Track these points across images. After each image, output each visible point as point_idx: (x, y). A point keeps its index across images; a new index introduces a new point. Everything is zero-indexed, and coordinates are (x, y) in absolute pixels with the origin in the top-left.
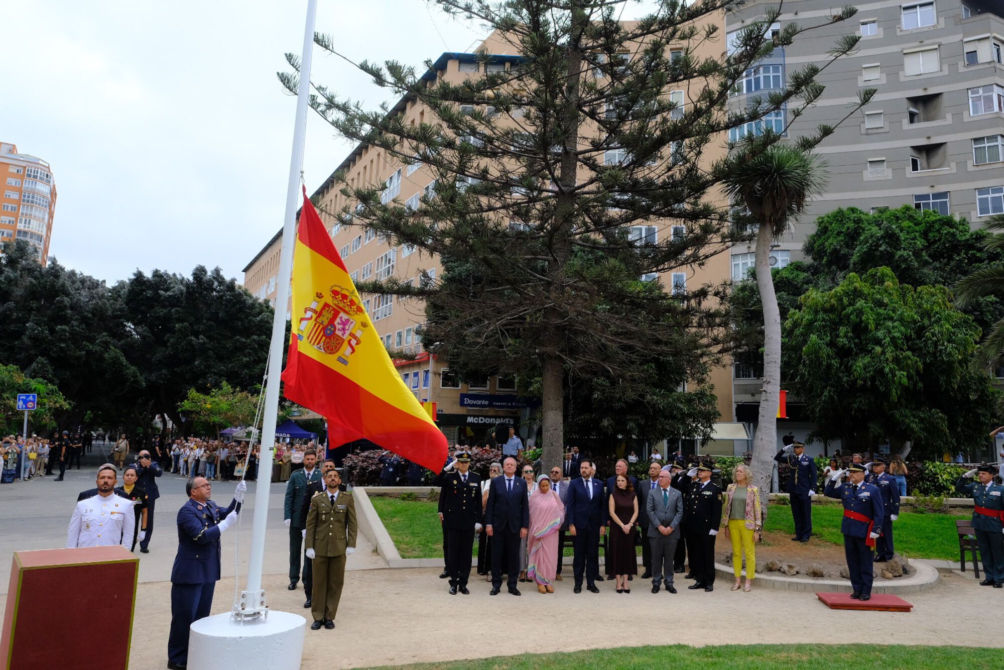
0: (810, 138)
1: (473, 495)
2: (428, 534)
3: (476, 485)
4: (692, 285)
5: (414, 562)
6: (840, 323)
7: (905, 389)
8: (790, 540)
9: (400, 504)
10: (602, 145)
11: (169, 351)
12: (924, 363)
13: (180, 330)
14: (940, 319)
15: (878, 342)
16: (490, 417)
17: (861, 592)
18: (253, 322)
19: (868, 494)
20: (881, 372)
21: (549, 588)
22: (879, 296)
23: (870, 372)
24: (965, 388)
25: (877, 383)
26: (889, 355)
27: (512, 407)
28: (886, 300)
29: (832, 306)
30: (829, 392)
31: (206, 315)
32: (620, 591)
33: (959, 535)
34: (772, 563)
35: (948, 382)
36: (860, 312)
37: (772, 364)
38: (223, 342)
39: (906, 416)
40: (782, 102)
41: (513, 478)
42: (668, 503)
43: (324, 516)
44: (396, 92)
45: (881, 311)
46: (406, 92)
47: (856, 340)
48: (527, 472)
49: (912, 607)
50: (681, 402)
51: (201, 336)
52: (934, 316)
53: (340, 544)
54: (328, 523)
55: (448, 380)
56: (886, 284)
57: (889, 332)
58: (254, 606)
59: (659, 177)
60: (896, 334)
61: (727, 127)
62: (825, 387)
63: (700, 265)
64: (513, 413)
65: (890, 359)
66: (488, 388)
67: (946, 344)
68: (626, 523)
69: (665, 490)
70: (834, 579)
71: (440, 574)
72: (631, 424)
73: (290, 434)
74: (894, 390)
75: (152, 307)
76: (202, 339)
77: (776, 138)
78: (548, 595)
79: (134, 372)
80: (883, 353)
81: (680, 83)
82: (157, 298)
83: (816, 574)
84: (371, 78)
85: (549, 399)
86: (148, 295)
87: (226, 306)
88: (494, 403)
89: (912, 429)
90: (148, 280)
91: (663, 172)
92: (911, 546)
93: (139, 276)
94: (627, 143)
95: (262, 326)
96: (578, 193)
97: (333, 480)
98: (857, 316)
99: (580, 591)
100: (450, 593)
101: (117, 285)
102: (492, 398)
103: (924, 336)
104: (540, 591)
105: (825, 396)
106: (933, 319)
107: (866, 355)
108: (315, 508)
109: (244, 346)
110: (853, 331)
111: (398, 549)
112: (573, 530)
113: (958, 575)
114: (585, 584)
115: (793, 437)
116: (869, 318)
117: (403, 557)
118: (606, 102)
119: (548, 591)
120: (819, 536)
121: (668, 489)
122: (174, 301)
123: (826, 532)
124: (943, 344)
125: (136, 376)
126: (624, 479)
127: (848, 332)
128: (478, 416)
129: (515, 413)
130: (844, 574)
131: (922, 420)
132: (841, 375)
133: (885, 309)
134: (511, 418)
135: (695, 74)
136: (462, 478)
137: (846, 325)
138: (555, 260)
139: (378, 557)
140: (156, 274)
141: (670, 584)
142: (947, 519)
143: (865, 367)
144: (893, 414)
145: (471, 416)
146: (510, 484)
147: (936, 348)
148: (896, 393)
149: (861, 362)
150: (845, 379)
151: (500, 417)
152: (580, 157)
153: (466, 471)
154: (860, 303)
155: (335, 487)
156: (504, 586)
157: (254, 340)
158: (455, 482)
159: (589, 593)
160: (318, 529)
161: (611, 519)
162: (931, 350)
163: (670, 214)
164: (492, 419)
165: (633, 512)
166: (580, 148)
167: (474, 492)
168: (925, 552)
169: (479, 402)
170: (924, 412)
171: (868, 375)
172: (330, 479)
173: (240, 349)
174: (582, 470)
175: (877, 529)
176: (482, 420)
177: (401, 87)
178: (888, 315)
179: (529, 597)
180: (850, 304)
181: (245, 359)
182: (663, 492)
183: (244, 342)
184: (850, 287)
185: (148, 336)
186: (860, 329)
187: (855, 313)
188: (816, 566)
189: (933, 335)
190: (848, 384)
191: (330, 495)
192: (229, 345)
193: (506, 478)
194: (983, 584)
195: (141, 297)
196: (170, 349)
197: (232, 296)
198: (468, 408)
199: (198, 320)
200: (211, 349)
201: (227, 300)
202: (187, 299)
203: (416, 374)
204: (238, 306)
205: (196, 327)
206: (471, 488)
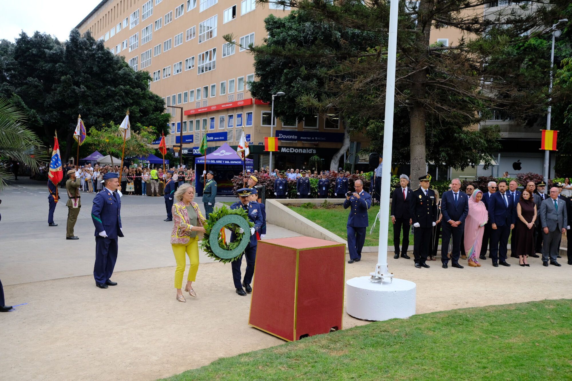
3: (433, 198)
11: (58, 97)
13: (65, 81)
16: (298, 148)
18: (119, 75)
21: (478, 263)
27: (315, 140)
31: (83, 69)
38: (98, 90)
41: (458, 192)
51: (82, 86)
55: (267, 120)
64: (315, 145)
66: (297, 126)
68: (529, 222)
69: (555, 200)
73: (150, 161)
75: (37, 62)
76: (83, 88)
79: (34, 114)
82: (41, 55)
85: (417, 137)
86: (34, 52)
87: (99, 62)
88: (301, 138)
90: (31, 40)
93: (24, 36)
95: (125, 78)
99: (498, 266)
102: (300, 134)
104: (471, 265)
109: (115, 94)
112: (494, 226)
119: (478, 266)
121: (557, 199)
122: (55, 58)
125: (36, 117)
126: (528, 193)
128: (289, 148)
129: (317, 145)
134: (314, 148)
136: (425, 193)
140: (37, 34)
141: (555, 261)
145: (284, 147)
146: (456, 196)
151: (306, 148)
156: (450, 263)
157: (121, 89)
158: (420, 197)
164: (300, 150)
165: (533, 214)
167: (433, 202)
169: (290, 137)
173: (111, 96)
176: (292, 150)
181: (116, 104)
182: (554, 202)
183: (114, 91)
185: (39, 86)
192: (103, 93)
193: (454, 192)
195: (27, 54)
196: (59, 95)
197: (103, 54)
198: (282, 141)
199: (77, 73)
200: (90, 96)
201: (99, 57)
202: (67, 57)
203: (239, 116)
204: (107, 62)
205: (76, 79)
206: (431, 199)
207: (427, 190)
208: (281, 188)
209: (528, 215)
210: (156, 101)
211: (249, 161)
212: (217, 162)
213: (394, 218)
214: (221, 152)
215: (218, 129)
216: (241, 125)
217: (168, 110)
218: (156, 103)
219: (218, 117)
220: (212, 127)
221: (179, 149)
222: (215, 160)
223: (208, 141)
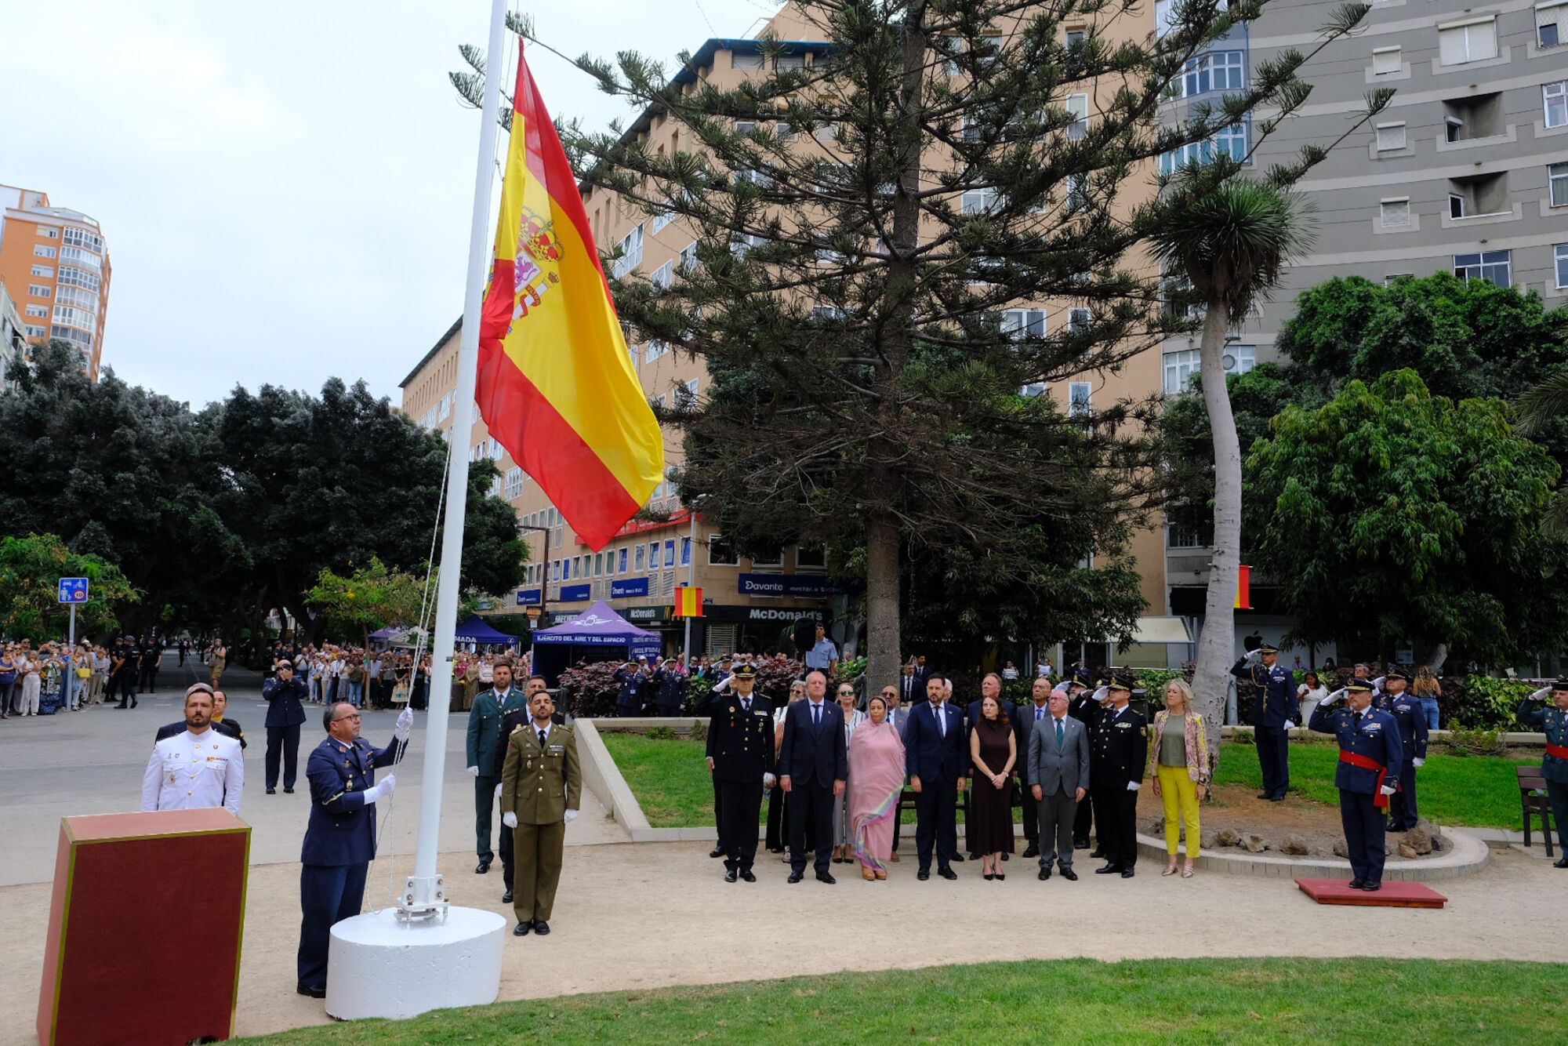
0: (1288, 168)
1: (760, 730)
2: (691, 790)
3: (765, 714)
4: (1100, 402)
5: (671, 833)
6: (1335, 459)
7: (1437, 562)
8: (1254, 798)
9: (648, 744)
10: (958, 182)
11: (290, 510)
12: (1469, 519)
13: (305, 479)
14: (1494, 452)
15: (1394, 488)
16: (786, 610)
17: (1365, 879)
18: (417, 464)
19: (1378, 726)
20: (1397, 534)
21: (880, 871)
22: (1397, 417)
23: (1379, 535)
24: (1533, 559)
25: (1393, 552)
26: (1411, 508)
27: (820, 594)
28: (1407, 423)
29: (1322, 433)
30: (1316, 567)
31: (345, 455)
32: (989, 877)
33: (1522, 789)
34: (1225, 834)
35: (1506, 550)
36: (1365, 442)
37: (1227, 525)
38: (372, 496)
39: (1439, 605)
40: (1244, 111)
41: (822, 703)
42: (1065, 741)
43: (529, 763)
44: (635, 103)
45: (1399, 439)
46: (649, 103)
47: (1360, 486)
48: (843, 694)
49: (1446, 900)
50: (1085, 584)
51: (338, 488)
52: (1485, 447)
53: (556, 807)
54: (534, 774)
55: (720, 552)
56: (1408, 397)
57: (1413, 472)
58: (426, 900)
59: (1049, 231)
60: (1423, 476)
61: (1156, 151)
62: (1311, 560)
63: (1113, 369)
64: (821, 603)
65: (1413, 514)
66: (782, 565)
67: (1503, 490)
68: (997, 772)
69: (1059, 721)
70: (1324, 858)
71: (711, 851)
72: (1006, 619)
73: (477, 638)
74: (1418, 563)
75: (262, 442)
76: (340, 492)
77: (1235, 168)
78: (878, 883)
79: (237, 544)
80: (1402, 505)
81: (1082, 82)
82: (268, 429)
83: (1295, 851)
84: (595, 81)
85: (878, 581)
86: (255, 425)
87: (376, 440)
88: (792, 589)
89: (1448, 625)
90: (255, 402)
91: (1056, 224)
92: (1446, 806)
93: (241, 395)
94: (998, 179)
95: (432, 471)
96: (919, 259)
97: (542, 707)
98: (1361, 448)
99: (927, 877)
100: (727, 880)
101: (206, 409)
102: (787, 581)
103: (1467, 479)
104: (865, 877)
105: (1309, 573)
106: (1482, 452)
107: (1375, 509)
108: (515, 750)
109: (403, 502)
110: (1355, 471)
111: (646, 813)
112: (915, 782)
113: (1520, 851)
114: (934, 866)
115: (1261, 638)
116: (1381, 450)
117: (654, 825)
118: (964, 114)
119: (877, 877)
120: (1301, 791)
121: (1064, 718)
122: (294, 434)
123: (1310, 785)
124: (1498, 491)
125: (240, 550)
126: (995, 703)
127: (1345, 473)
128: (767, 609)
129: (825, 603)
130: (1340, 851)
131: (1464, 611)
132: (1335, 540)
133: (1406, 437)
134: (818, 611)
135: (1106, 68)
136: (744, 704)
137: (1343, 462)
138: (886, 364)
139: (614, 826)
140: (267, 391)
141: (1067, 866)
142: (1503, 765)
143: (1372, 529)
144: (1418, 602)
145: (755, 608)
146: (817, 712)
147: (1487, 495)
148: (1422, 567)
149: (1365, 521)
150: (1341, 546)
151: (801, 610)
152: (925, 201)
153: (748, 693)
154: (1367, 425)
155: (547, 718)
156: (810, 870)
157: (419, 493)
158: (732, 710)
159: (942, 880)
160: (522, 782)
161: (974, 765)
162: (1479, 499)
163: (1066, 290)
164: (788, 614)
165: (1008, 754)
166: (923, 187)
167: (761, 724)
168: (1468, 817)
169: (769, 587)
170: (1467, 599)
171: (1376, 540)
172: (538, 707)
173: (399, 506)
174: (929, 692)
175: (1391, 780)
176: (773, 614)
177: (642, 95)
178: (1409, 445)
179: (848, 885)
180: (1352, 429)
181: (405, 522)
182: (1055, 724)
183: (404, 496)
184: (1352, 402)
185: (257, 489)
186: (1366, 468)
187: (1357, 444)
188: (1295, 837)
189: (1483, 476)
190: (1346, 554)
191: (538, 730)
192: (381, 500)
193: (811, 703)
194: (1560, 865)
195: (243, 427)
196: (290, 507)
197: (385, 425)
198: (752, 596)
199: (333, 463)
200: (354, 508)
201: (376, 431)
202: (314, 430)
203: (670, 545)
204: (394, 440)
205: (329, 474)
206: (758, 719)
207: (751, 697)
208: (633, 692)
209: (995, 756)
210: (499, 516)
211: (647, 636)
212: (577, 639)
213: (712, 761)
214: (589, 618)
215: (634, 572)
216: (672, 564)
217: (525, 536)
218: (498, 521)
219: (632, 547)
220: (623, 568)
221: (539, 612)
222: (573, 635)
223: (614, 596)
